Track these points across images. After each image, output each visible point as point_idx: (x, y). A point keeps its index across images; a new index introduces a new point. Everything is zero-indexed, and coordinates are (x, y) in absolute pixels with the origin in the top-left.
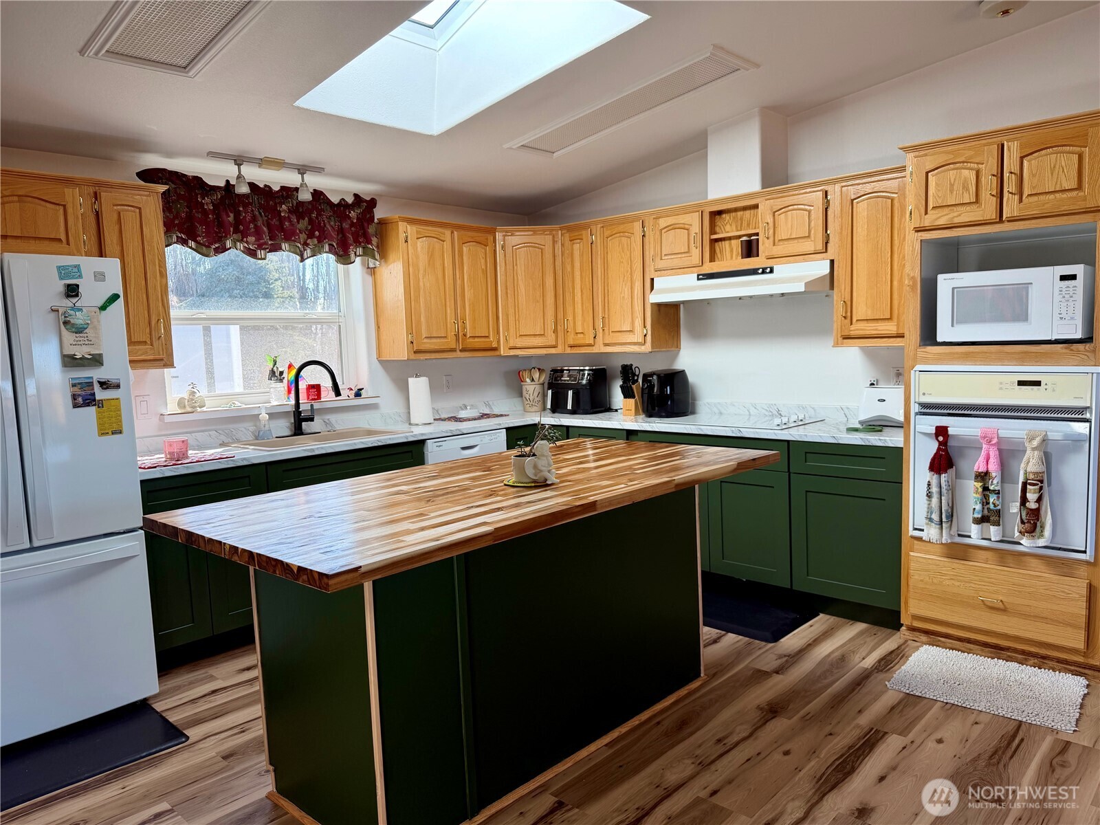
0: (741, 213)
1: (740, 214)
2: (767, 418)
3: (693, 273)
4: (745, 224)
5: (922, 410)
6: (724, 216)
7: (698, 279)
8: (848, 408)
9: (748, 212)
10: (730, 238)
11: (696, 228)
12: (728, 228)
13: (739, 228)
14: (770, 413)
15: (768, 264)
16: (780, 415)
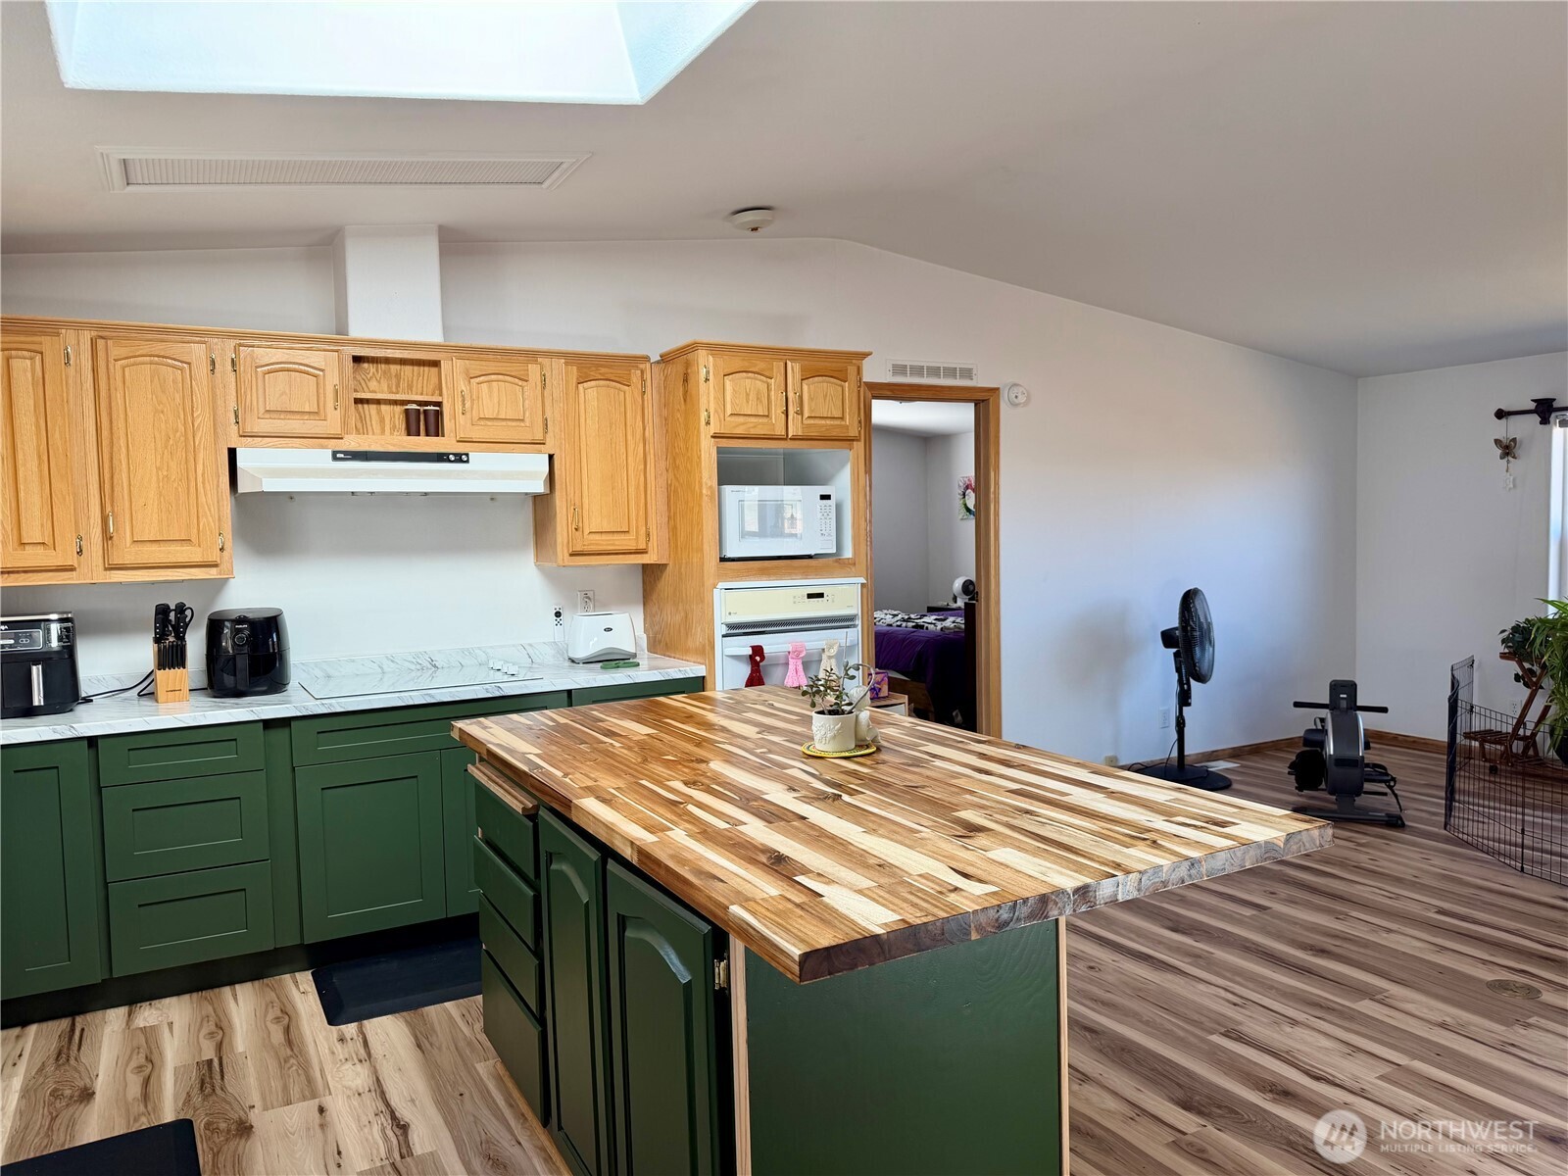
0: (398, 367)
1: (394, 368)
2: (413, 674)
3: (326, 447)
4: (403, 385)
5: (730, 632)
6: (366, 365)
7: (335, 458)
8: (531, 645)
9: (408, 369)
10: (378, 402)
11: (332, 379)
12: (373, 384)
13: (394, 390)
14: (418, 667)
15: (460, 448)
16: (435, 666)
